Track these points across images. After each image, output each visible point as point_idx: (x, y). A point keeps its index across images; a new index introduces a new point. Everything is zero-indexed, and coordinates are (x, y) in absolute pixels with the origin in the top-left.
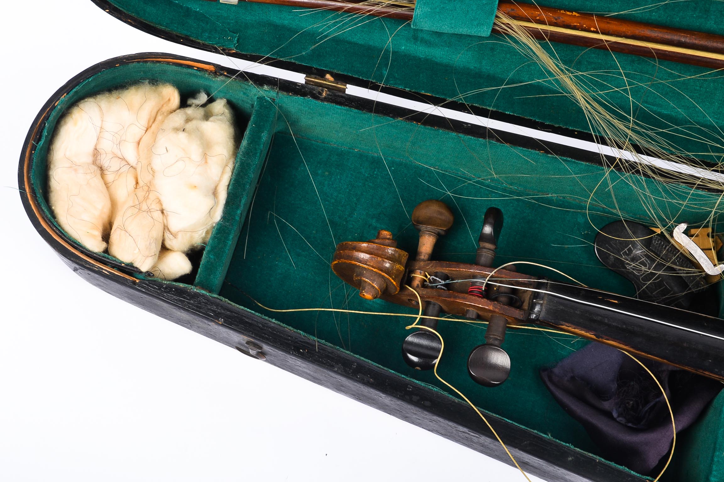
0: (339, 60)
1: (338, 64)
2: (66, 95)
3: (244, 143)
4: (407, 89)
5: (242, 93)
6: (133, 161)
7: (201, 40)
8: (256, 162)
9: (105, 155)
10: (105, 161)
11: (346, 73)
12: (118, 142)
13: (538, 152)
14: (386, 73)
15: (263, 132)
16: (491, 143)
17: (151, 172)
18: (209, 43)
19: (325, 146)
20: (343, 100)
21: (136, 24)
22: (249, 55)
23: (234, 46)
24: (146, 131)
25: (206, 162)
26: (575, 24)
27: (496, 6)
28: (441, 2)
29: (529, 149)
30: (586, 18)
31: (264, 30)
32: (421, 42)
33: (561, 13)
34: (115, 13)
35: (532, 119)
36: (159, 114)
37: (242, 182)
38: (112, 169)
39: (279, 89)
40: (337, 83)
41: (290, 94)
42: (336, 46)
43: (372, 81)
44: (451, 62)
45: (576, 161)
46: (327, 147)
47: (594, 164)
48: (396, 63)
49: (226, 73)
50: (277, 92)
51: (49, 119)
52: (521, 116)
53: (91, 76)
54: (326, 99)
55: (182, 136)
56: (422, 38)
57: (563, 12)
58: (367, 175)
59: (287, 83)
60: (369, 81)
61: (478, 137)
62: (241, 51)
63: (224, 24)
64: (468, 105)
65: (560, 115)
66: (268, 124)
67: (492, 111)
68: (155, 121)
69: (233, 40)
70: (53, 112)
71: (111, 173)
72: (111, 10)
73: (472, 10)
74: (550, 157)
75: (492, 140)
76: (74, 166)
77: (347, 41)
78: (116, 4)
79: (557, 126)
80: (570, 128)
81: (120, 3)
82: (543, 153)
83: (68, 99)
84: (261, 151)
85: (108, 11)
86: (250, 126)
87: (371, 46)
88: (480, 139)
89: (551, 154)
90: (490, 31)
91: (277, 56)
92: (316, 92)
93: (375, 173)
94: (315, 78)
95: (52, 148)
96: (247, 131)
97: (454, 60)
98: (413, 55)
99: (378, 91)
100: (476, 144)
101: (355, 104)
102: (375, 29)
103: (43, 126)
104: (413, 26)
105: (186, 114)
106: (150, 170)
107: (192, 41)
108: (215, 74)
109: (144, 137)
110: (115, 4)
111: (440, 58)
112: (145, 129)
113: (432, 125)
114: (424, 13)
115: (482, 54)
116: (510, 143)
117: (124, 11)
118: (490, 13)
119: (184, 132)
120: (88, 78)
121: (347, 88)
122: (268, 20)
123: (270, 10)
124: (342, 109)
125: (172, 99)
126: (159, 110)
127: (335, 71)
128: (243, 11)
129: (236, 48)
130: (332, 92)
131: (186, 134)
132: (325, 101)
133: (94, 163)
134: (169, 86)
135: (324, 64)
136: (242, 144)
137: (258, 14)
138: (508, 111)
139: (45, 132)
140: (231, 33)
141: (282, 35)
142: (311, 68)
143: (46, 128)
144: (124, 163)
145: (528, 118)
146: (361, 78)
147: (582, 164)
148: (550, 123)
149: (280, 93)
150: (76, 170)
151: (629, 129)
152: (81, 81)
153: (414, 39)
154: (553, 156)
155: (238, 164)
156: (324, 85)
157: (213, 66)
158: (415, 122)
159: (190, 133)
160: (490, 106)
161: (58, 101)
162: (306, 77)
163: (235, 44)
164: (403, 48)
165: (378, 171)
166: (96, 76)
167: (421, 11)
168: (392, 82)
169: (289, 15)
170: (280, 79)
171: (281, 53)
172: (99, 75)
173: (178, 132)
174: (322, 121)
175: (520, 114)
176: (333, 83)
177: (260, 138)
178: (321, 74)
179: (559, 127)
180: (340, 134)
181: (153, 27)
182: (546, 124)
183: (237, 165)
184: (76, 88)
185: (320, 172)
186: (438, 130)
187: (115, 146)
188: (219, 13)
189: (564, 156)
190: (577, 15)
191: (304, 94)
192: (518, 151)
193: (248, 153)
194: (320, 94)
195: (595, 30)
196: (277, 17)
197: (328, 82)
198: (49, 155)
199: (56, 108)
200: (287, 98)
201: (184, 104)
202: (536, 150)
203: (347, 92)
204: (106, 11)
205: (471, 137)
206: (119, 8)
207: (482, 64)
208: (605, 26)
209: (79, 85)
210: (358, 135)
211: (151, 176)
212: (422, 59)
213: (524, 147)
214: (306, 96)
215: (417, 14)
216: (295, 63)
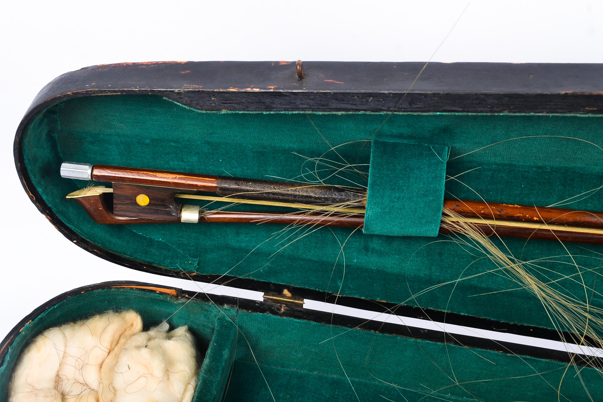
0: (295, 275)
1: (294, 278)
2: (32, 321)
3: (206, 361)
4: (363, 298)
5: (203, 315)
6: (94, 384)
7: (163, 266)
8: (218, 378)
9: (66, 381)
10: (67, 387)
11: (302, 287)
12: (80, 367)
13: (497, 352)
14: (341, 285)
15: (224, 350)
16: (449, 346)
17: (113, 391)
18: (171, 268)
19: (284, 370)
20: (301, 314)
21: (102, 254)
22: (209, 276)
23: (195, 268)
24: (109, 353)
25: (168, 379)
26: (518, 215)
27: (442, 202)
28: (390, 201)
29: (487, 349)
30: (528, 209)
31: (223, 253)
32: (372, 252)
33: (503, 206)
34: (82, 243)
35: (487, 319)
36: (122, 337)
37: (204, 399)
38: (73, 394)
39: (239, 307)
40: (295, 299)
41: (250, 311)
42: (291, 263)
43: (328, 293)
44: (402, 271)
45: (536, 359)
46: (287, 371)
47: (554, 361)
48: (349, 276)
49: (187, 296)
50: (237, 310)
51: (13, 344)
52: (475, 316)
53: (57, 303)
54: (284, 314)
55: (144, 351)
56: (372, 248)
57: (505, 205)
58: (328, 396)
59: (246, 301)
60: (325, 292)
61: (436, 341)
62: (201, 273)
63: (185, 251)
64: (423, 309)
65: (513, 313)
66: (229, 342)
67: (447, 313)
68: (118, 344)
69: (193, 263)
70: (17, 338)
71: (71, 397)
72: (78, 241)
73: (420, 208)
74: (509, 356)
75: (450, 343)
76: (35, 390)
77: (301, 258)
78: (84, 236)
79: (512, 323)
80: (525, 325)
81: (87, 235)
82: (502, 352)
83: (33, 326)
84: (223, 369)
85: (75, 241)
86: (212, 345)
87: (324, 261)
88: (439, 343)
89: (511, 353)
90: (438, 229)
91: (237, 274)
92: (274, 308)
93: (336, 393)
94: (273, 295)
95: (14, 376)
96: (208, 350)
97: (404, 269)
98: (365, 267)
99: (334, 304)
100: (434, 350)
101: (313, 317)
102: (328, 244)
103: (6, 351)
104: (365, 231)
105: (149, 335)
106: (111, 389)
107: (155, 267)
108: (176, 297)
109: (106, 359)
110: (82, 235)
111: (391, 268)
112: (108, 351)
113: (391, 332)
114: (375, 214)
115: (431, 259)
116: (468, 345)
117: (91, 242)
118: (437, 209)
119: (146, 348)
120: (54, 305)
121: (304, 303)
122: (226, 244)
123: (228, 233)
124: (301, 322)
125: (135, 324)
126: (121, 335)
127: (292, 285)
128: (203, 237)
129: (197, 270)
130: (290, 308)
131: (148, 350)
132: (284, 316)
133: (56, 388)
134: (132, 312)
135: (281, 279)
136: (204, 362)
137: (217, 238)
138: (463, 312)
139: (7, 357)
140: (192, 258)
141: (240, 257)
142: (268, 284)
143: (9, 353)
144: (85, 387)
145: (483, 318)
146: (317, 290)
147: (542, 362)
148: (505, 322)
149: (240, 311)
150: (36, 395)
151: (586, 312)
152: (47, 308)
153: (365, 250)
154: (512, 355)
155: (201, 381)
156: (282, 302)
157: (175, 291)
158: (373, 331)
159: (152, 349)
160: (444, 309)
161: (23, 328)
162: (265, 295)
163: (196, 267)
164: (355, 261)
165: (339, 391)
166: (62, 303)
167: (372, 211)
168: (347, 292)
169: (246, 237)
170: (240, 299)
171: (239, 272)
172: (65, 302)
173: (140, 349)
174: (281, 340)
175: (475, 315)
176: (291, 299)
177: (221, 356)
178: (278, 290)
179: (515, 325)
180: (299, 355)
181: (118, 256)
182: (502, 322)
183: (199, 383)
184: (41, 315)
185: (281, 395)
186: (396, 337)
187: (78, 371)
188: (180, 241)
189: (523, 355)
190: (519, 207)
191: (263, 311)
192: (476, 352)
193: (209, 371)
194: (279, 310)
195: (538, 219)
196: (234, 240)
197: (286, 299)
198: (10, 383)
199: (20, 334)
200: (247, 315)
201: (146, 327)
202: (494, 350)
203: (305, 306)
204: (74, 242)
205: (429, 342)
206: (86, 239)
207: (432, 270)
208: (547, 215)
209: (45, 312)
210: (317, 354)
211: (113, 395)
212: (374, 271)
213: (482, 348)
214: (265, 312)
215: (368, 216)
216: (253, 280)
